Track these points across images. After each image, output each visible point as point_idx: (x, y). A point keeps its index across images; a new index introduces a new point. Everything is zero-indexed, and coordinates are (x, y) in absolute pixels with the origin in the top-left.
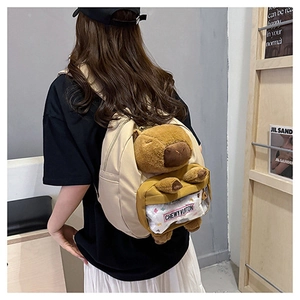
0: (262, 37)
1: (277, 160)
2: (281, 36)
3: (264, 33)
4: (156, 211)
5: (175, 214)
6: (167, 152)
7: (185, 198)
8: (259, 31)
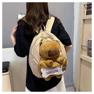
1: (90, 51)
4: (44, 70)
5: (51, 73)
6: (49, 52)
7: (55, 67)
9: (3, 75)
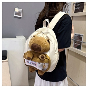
0: (74, 6)
2: (80, 6)
3: (75, 5)
8: (73, 4)
9: (3, 62)
